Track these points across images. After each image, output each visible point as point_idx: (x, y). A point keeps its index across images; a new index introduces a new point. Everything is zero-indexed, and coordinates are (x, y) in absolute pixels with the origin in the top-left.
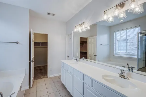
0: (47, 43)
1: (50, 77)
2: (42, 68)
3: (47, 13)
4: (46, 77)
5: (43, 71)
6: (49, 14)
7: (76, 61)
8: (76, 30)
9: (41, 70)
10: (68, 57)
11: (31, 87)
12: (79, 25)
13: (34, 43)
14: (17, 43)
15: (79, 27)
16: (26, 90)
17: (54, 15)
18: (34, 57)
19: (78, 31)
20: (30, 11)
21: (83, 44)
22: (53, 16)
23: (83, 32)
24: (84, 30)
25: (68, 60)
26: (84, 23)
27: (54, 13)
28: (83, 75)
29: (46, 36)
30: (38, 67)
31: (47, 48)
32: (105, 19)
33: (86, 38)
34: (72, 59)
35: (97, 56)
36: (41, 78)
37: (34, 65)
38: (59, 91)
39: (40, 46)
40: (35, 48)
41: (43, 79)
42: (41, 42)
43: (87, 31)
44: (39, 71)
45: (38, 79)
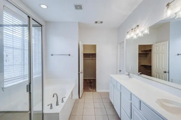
0: (95, 54)
1: (99, 92)
2: (91, 81)
3: (94, 22)
4: (95, 91)
5: (92, 84)
6: (96, 22)
7: (128, 77)
8: (128, 37)
9: (91, 83)
10: (120, 71)
11: (80, 97)
12: (132, 29)
13: (83, 54)
14: (69, 55)
15: (133, 32)
16: (76, 99)
17: (101, 22)
18: (83, 68)
19: (132, 37)
20: (79, 24)
21: (147, 54)
22: (101, 24)
23: (139, 38)
24: (140, 35)
25: (120, 74)
26: (138, 26)
27: (102, 21)
28: (131, 94)
29: (94, 47)
30: (88, 79)
31: (96, 59)
32: (168, 16)
33: (151, 46)
34: (124, 74)
35: (168, 72)
36: (90, 91)
37: (84, 77)
38: (106, 109)
39: (90, 57)
40: (84, 59)
41: (91, 93)
42: (91, 53)
43: (145, 36)
44: (89, 84)
45: (87, 91)
